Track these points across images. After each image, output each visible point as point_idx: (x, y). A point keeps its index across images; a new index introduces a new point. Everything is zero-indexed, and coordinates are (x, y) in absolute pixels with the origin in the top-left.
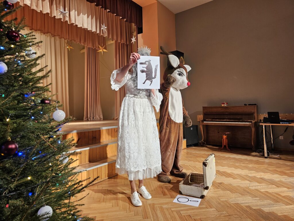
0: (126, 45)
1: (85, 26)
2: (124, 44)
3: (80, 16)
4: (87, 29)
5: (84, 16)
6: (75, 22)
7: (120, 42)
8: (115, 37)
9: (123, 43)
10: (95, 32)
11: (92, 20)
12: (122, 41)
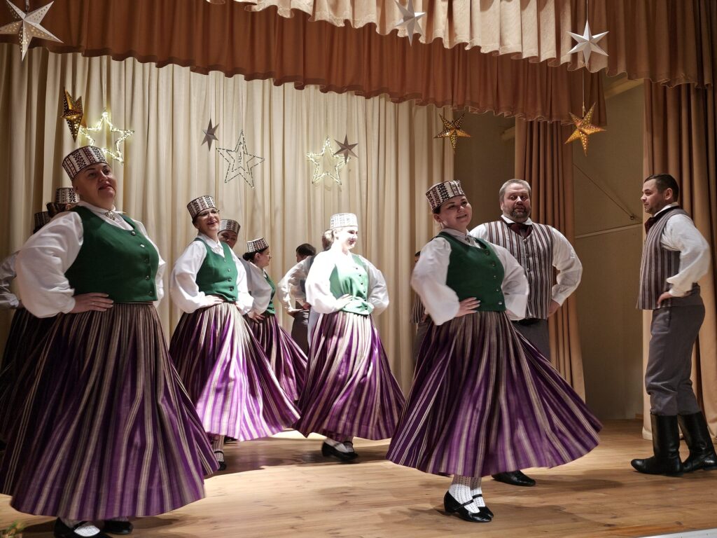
0: (697, 90)
1: (512, 46)
2: (688, 85)
3: (491, 9)
4: (519, 54)
5: (508, 4)
6: (472, 37)
7: (669, 84)
8: (643, 67)
9: (683, 82)
10: (551, 59)
11: (543, 13)
12: (681, 74)
